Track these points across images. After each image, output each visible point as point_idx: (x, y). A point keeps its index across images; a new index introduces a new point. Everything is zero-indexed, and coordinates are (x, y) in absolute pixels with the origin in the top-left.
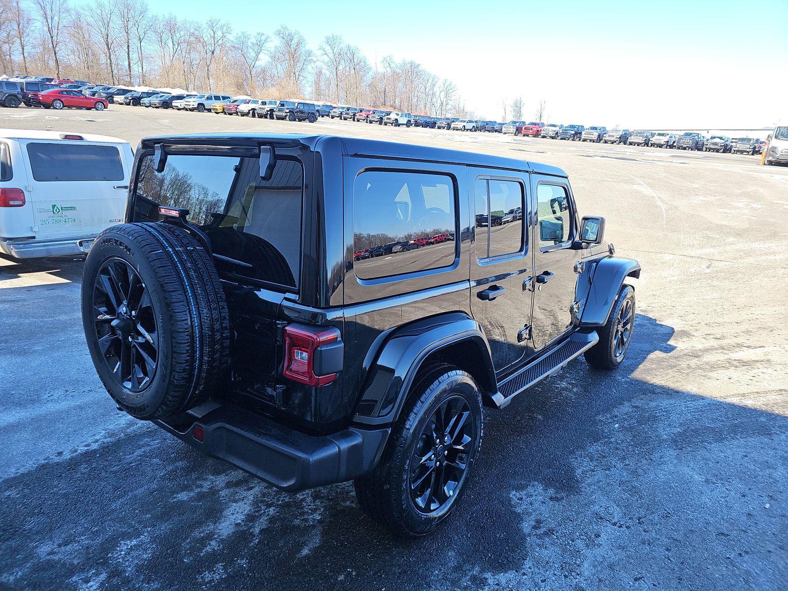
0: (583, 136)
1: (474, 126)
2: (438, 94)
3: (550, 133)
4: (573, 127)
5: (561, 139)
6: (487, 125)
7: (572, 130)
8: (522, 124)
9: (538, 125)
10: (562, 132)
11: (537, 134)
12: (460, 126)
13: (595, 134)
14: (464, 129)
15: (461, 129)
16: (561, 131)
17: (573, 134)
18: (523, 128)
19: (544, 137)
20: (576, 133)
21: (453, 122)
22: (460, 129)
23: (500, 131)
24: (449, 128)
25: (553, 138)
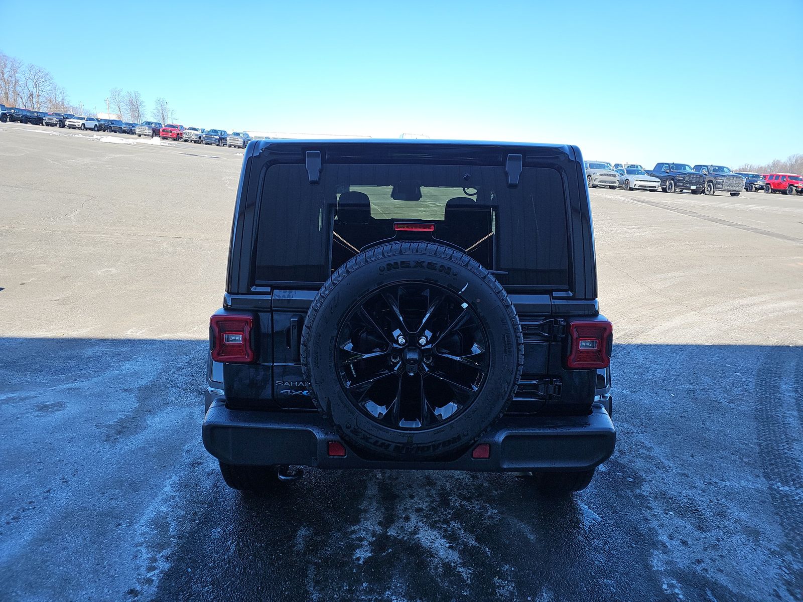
0: (229, 142)
1: (96, 125)
2: (22, 82)
3: (193, 137)
4: (215, 131)
5: (206, 144)
6: (112, 124)
7: (216, 135)
8: (158, 125)
9: (177, 128)
10: (206, 137)
11: (178, 138)
12: (78, 124)
13: (239, 140)
14: (84, 128)
15: (81, 128)
16: (204, 136)
17: (217, 139)
18: (161, 130)
19: (186, 141)
20: (221, 139)
21: (67, 118)
22: (78, 128)
23: (131, 132)
24: (63, 125)
25: (195, 142)
